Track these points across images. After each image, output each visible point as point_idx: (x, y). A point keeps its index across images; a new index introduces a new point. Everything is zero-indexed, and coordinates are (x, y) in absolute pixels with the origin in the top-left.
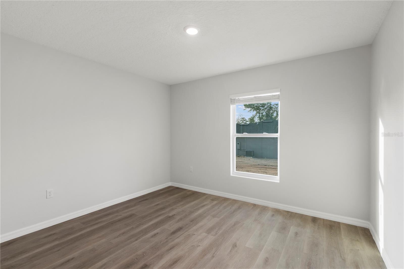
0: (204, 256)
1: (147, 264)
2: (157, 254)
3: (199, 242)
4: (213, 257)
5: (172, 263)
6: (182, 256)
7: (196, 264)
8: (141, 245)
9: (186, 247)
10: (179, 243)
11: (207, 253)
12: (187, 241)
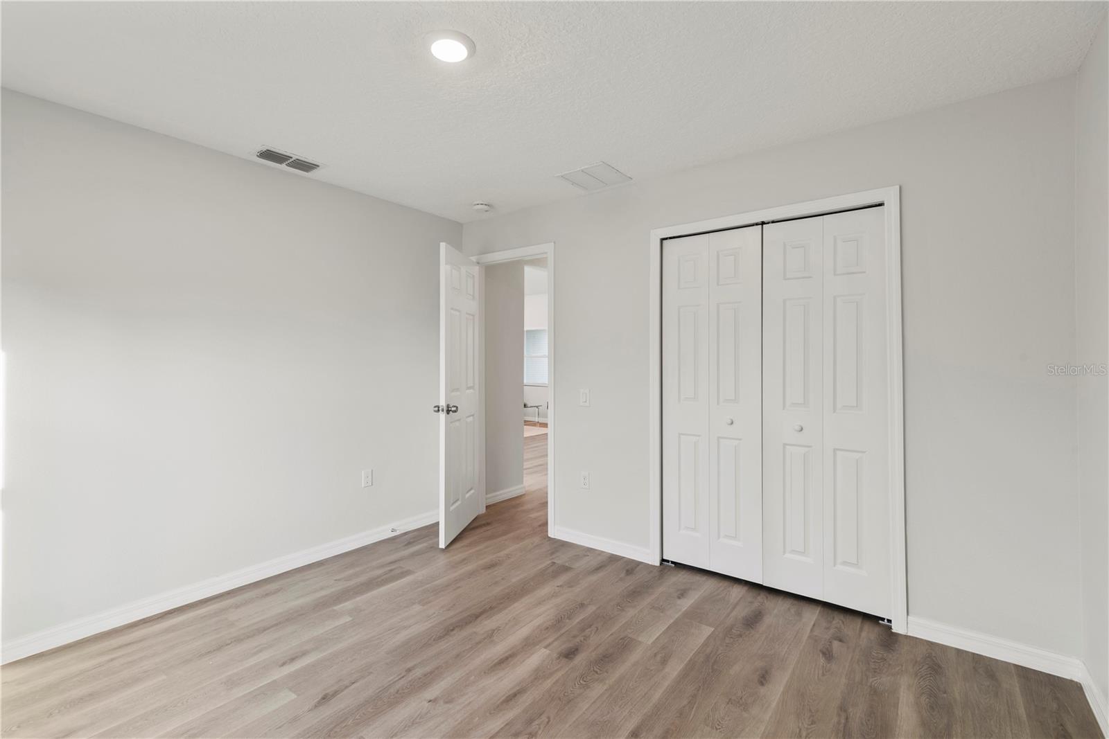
0: (431, 673)
1: (567, 660)
2: (548, 683)
3: (427, 714)
4: (409, 670)
5: (510, 659)
6: (485, 673)
7: (458, 656)
8: (608, 713)
9: (472, 699)
10: (490, 714)
11: (420, 678)
12: (462, 722)
